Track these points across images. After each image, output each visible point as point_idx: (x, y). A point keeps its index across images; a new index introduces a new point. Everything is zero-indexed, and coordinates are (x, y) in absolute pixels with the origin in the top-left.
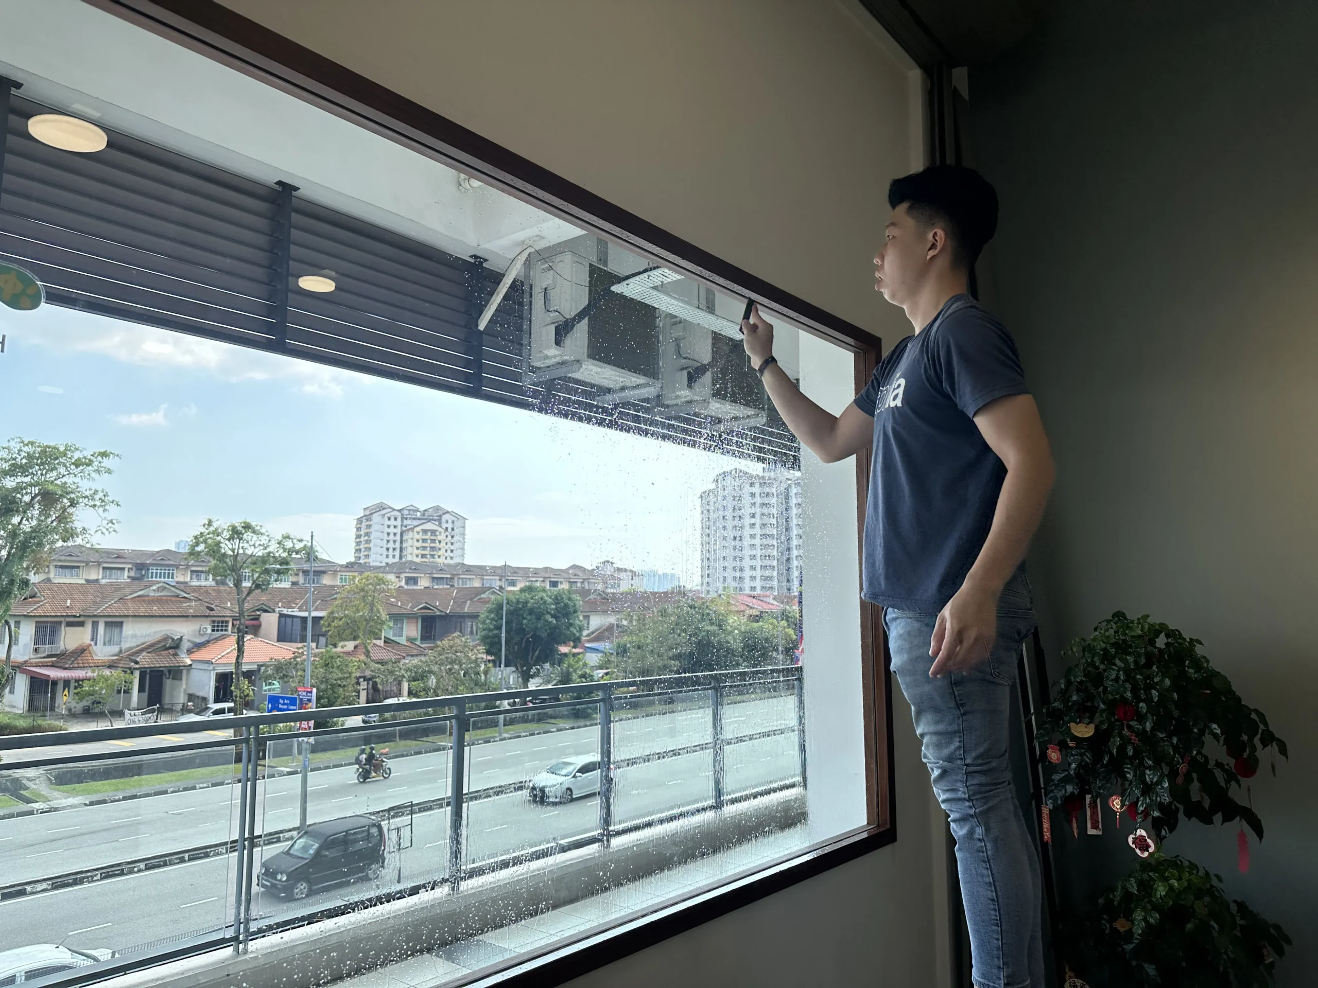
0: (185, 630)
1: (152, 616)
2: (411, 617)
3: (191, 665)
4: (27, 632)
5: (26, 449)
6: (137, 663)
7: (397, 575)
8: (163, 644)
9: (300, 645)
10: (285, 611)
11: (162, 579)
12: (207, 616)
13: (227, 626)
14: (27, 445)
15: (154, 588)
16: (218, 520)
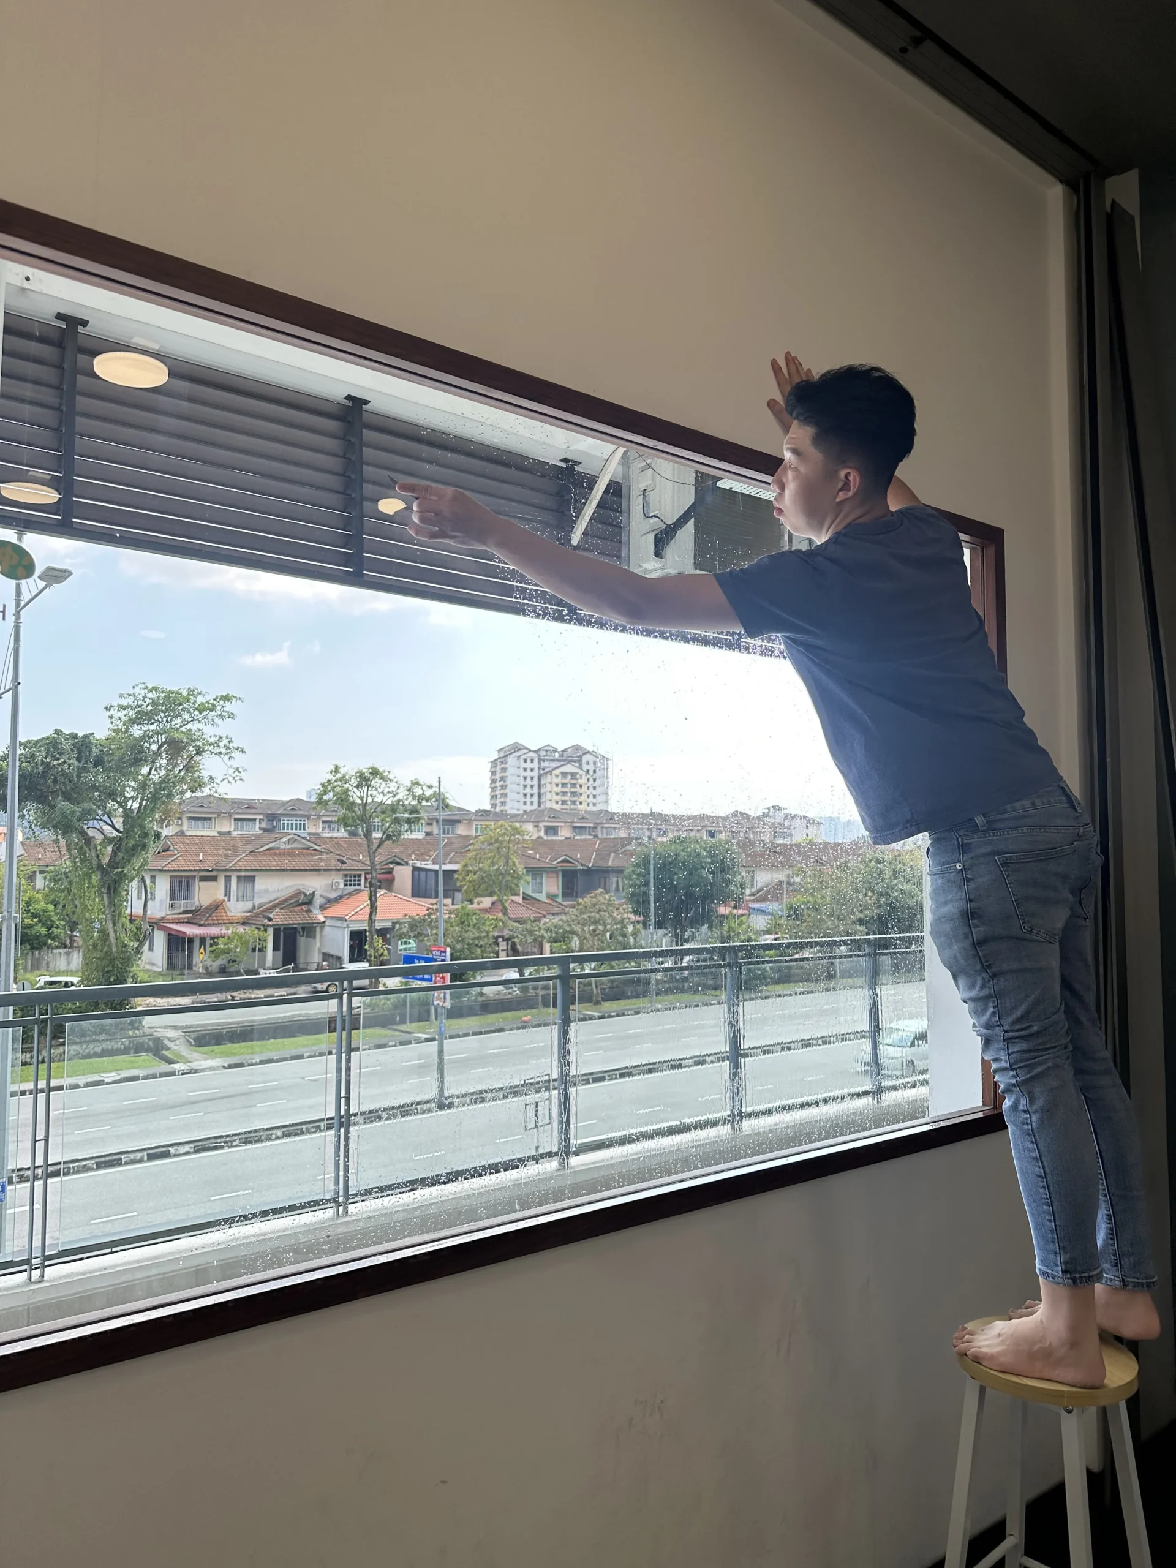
0: (316, 885)
1: (284, 870)
2: (551, 871)
3: (324, 922)
4: (162, 887)
5: (150, 695)
6: (270, 919)
7: (536, 824)
8: (295, 899)
9: (434, 901)
10: (418, 864)
11: (294, 831)
12: (338, 870)
13: (359, 880)
14: (151, 691)
15: (284, 840)
16: (344, 766)
